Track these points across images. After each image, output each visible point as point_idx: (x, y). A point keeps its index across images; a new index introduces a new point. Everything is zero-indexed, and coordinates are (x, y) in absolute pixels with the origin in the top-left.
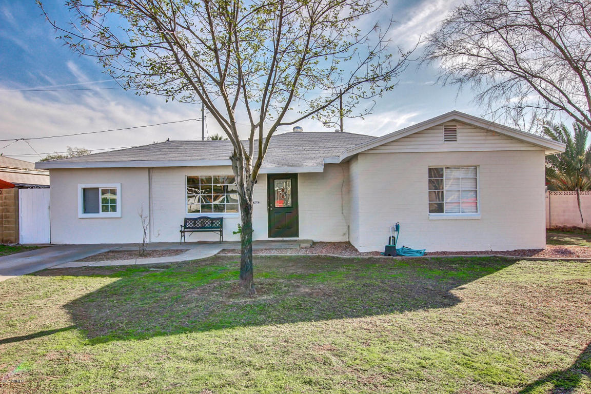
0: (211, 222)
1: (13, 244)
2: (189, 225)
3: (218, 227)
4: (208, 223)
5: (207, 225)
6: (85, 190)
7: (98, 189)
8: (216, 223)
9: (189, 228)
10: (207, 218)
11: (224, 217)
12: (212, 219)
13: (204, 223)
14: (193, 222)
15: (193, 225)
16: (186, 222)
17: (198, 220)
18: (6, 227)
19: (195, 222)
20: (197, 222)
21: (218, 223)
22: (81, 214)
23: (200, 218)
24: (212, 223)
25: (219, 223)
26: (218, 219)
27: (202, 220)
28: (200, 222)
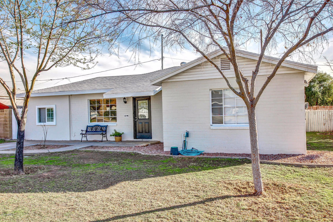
0: (100, 128)
1: (8, 139)
2: (89, 130)
3: (104, 132)
5: (98, 130)
6: (40, 109)
7: (45, 108)
8: (103, 129)
9: (89, 132)
10: (98, 126)
11: (109, 125)
12: (101, 127)
13: (97, 129)
14: (91, 128)
15: (91, 130)
16: (87, 128)
17: (94, 127)
18: (6, 130)
19: (92, 128)
22: (37, 123)
23: (95, 126)
25: (105, 129)
26: (104, 126)
27: (96, 127)
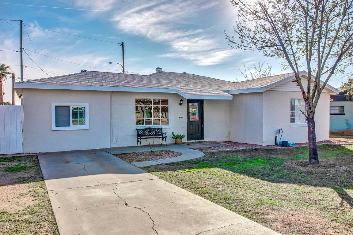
2: (141, 134)
3: (160, 135)
4: (153, 132)
6: (56, 107)
7: (69, 106)
8: (158, 132)
9: (141, 136)
10: (152, 129)
11: (163, 127)
12: (155, 129)
14: (143, 131)
15: (143, 134)
16: (138, 132)
20: (145, 131)
21: (159, 132)
22: (54, 128)
23: (147, 129)
24: (156, 132)
26: (158, 129)
28: (147, 131)
